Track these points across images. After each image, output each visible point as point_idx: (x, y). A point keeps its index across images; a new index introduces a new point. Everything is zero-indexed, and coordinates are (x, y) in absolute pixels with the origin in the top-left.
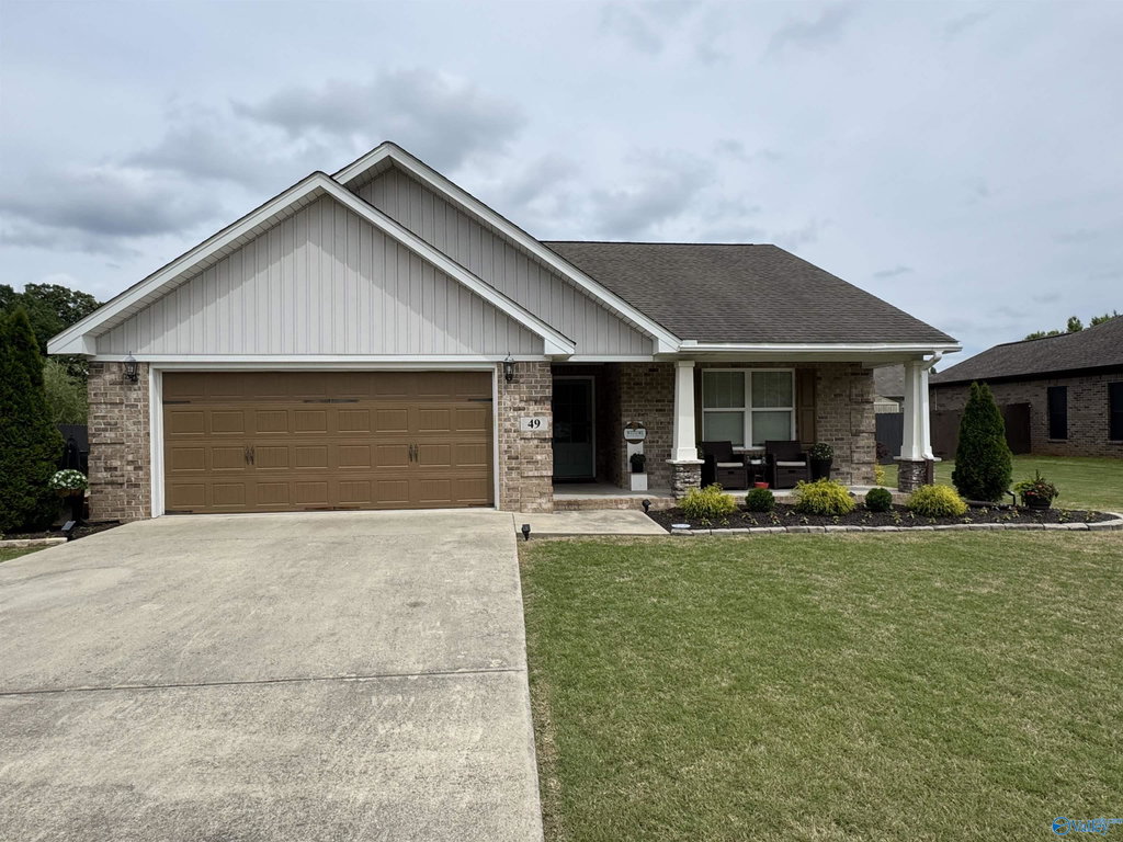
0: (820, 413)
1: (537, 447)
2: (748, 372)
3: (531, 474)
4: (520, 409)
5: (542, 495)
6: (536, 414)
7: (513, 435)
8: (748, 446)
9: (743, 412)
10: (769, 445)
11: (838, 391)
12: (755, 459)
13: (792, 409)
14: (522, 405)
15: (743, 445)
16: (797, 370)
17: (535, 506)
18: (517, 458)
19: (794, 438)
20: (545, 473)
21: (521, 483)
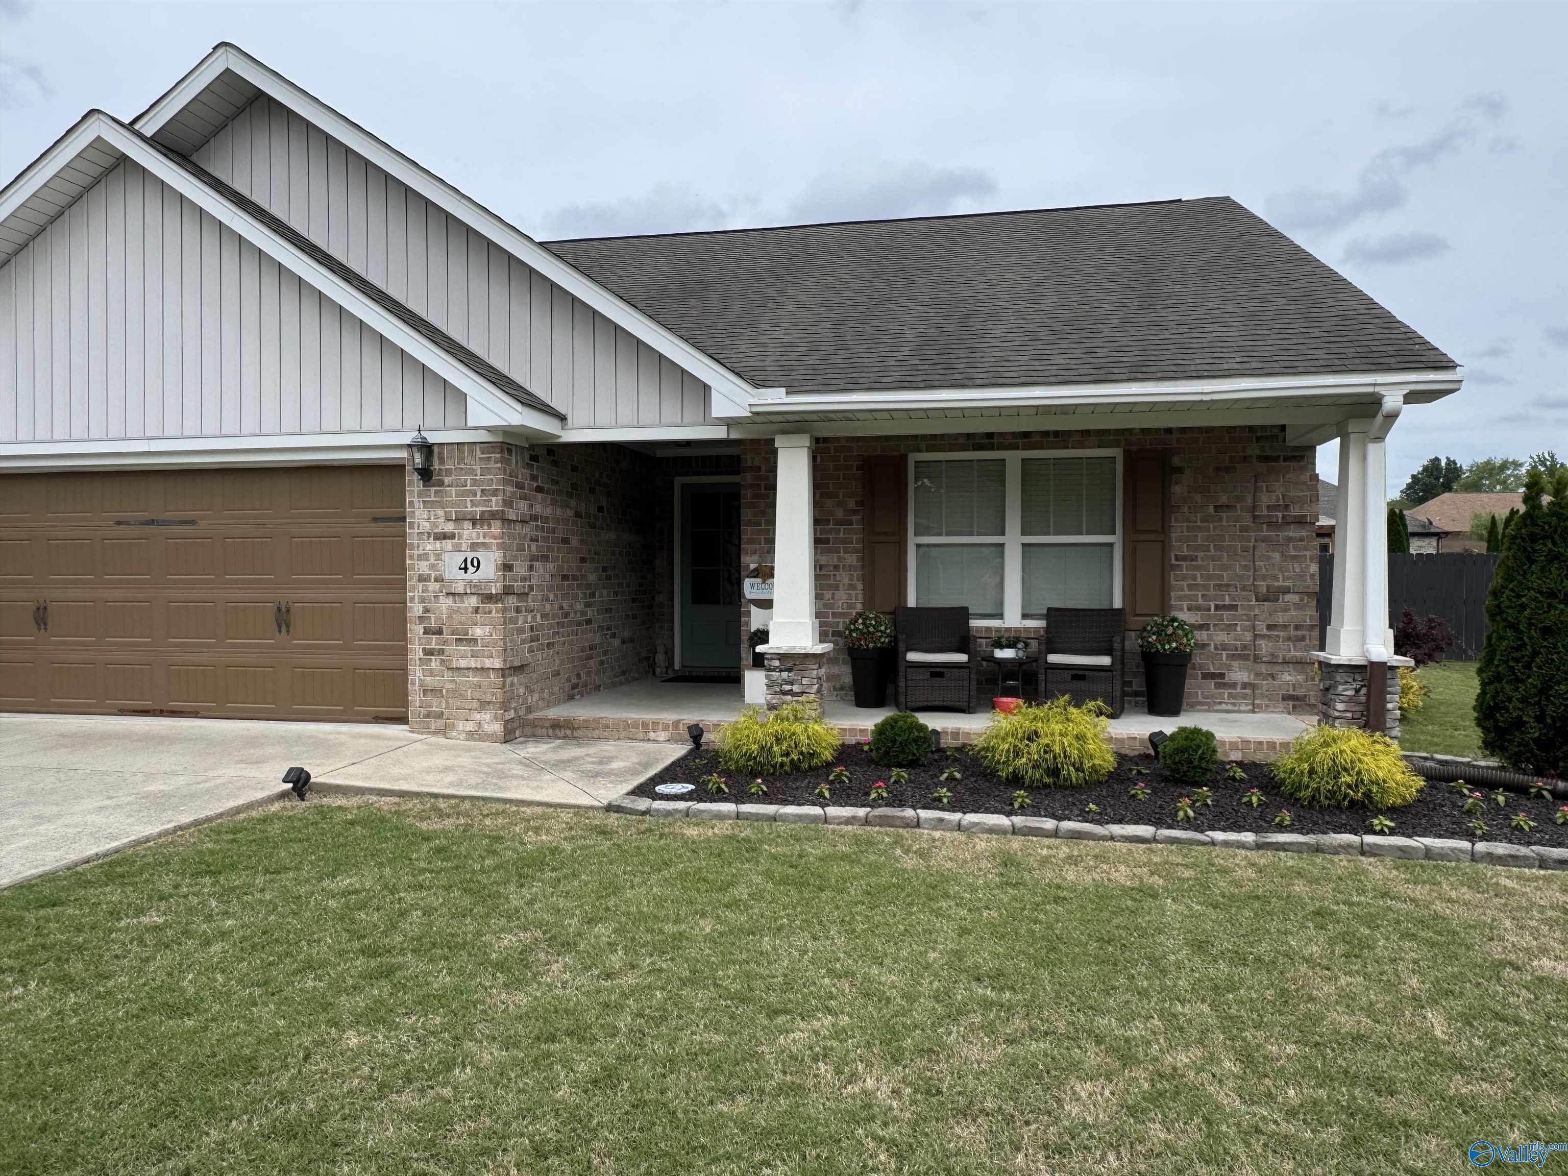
0: (1179, 546)
1: (476, 610)
2: (1013, 458)
3: (463, 663)
4: (445, 536)
5: (483, 705)
6: (474, 546)
7: (433, 586)
8: (1013, 619)
9: (1002, 545)
10: (1053, 615)
11: (1224, 499)
12: (1001, 647)
13: (1116, 539)
14: (449, 527)
15: (1000, 616)
16: (1127, 455)
17: (470, 726)
18: (439, 632)
19: (1118, 604)
20: (488, 663)
21: (446, 681)
